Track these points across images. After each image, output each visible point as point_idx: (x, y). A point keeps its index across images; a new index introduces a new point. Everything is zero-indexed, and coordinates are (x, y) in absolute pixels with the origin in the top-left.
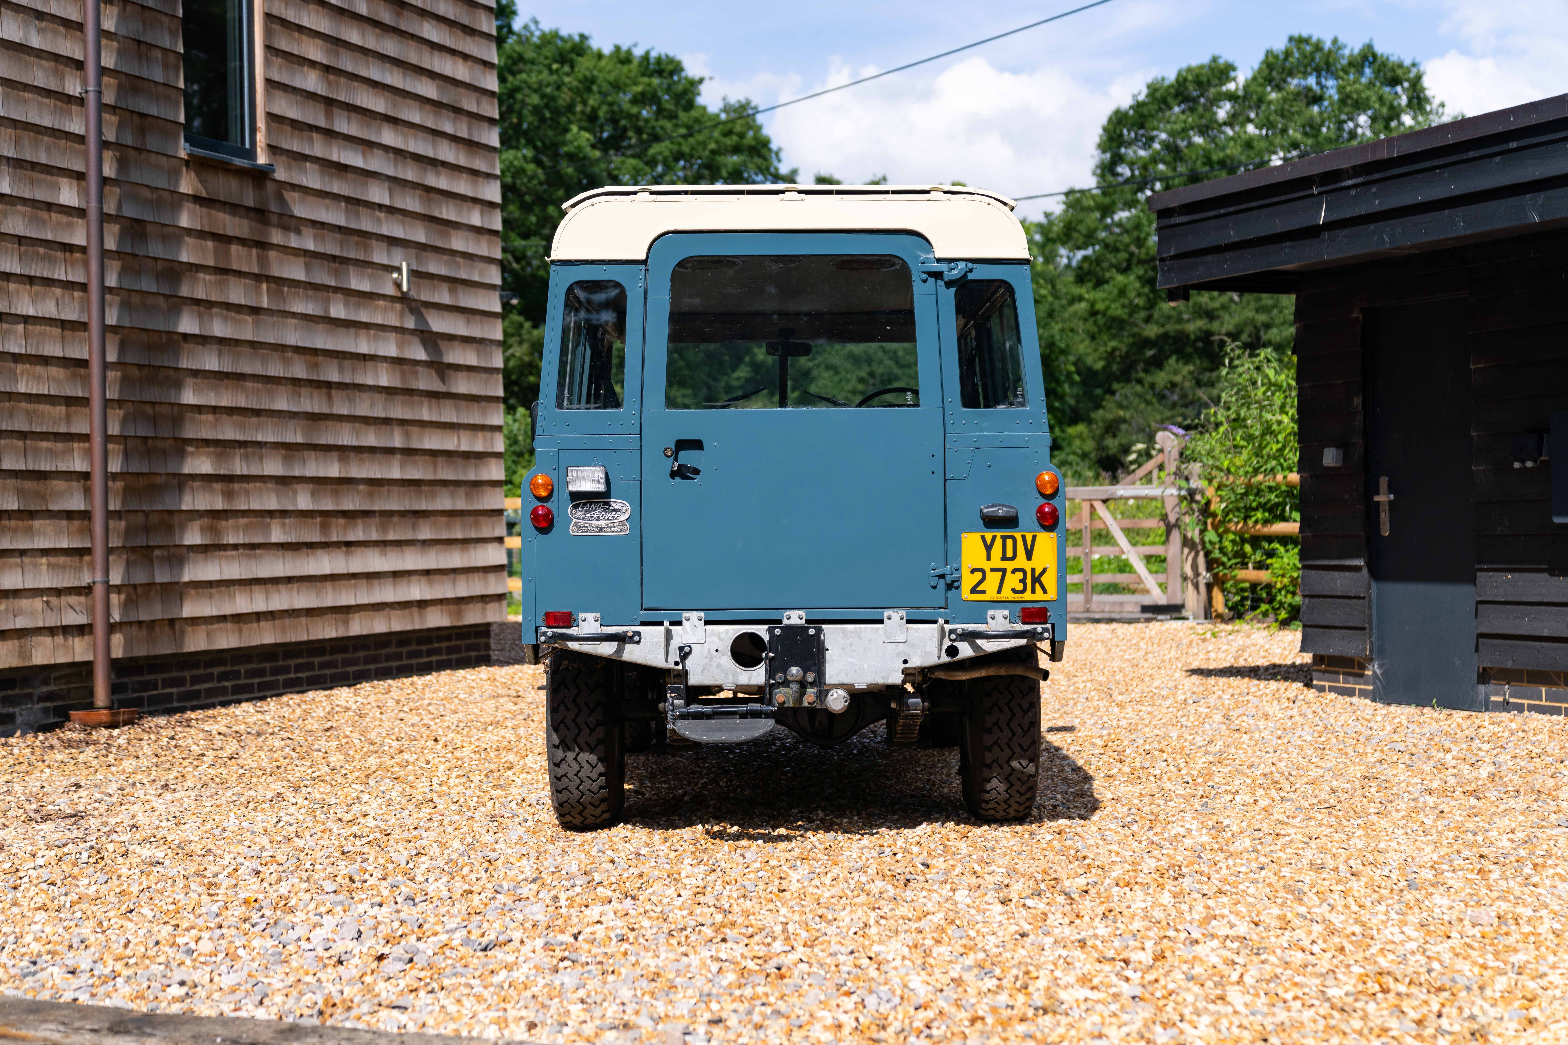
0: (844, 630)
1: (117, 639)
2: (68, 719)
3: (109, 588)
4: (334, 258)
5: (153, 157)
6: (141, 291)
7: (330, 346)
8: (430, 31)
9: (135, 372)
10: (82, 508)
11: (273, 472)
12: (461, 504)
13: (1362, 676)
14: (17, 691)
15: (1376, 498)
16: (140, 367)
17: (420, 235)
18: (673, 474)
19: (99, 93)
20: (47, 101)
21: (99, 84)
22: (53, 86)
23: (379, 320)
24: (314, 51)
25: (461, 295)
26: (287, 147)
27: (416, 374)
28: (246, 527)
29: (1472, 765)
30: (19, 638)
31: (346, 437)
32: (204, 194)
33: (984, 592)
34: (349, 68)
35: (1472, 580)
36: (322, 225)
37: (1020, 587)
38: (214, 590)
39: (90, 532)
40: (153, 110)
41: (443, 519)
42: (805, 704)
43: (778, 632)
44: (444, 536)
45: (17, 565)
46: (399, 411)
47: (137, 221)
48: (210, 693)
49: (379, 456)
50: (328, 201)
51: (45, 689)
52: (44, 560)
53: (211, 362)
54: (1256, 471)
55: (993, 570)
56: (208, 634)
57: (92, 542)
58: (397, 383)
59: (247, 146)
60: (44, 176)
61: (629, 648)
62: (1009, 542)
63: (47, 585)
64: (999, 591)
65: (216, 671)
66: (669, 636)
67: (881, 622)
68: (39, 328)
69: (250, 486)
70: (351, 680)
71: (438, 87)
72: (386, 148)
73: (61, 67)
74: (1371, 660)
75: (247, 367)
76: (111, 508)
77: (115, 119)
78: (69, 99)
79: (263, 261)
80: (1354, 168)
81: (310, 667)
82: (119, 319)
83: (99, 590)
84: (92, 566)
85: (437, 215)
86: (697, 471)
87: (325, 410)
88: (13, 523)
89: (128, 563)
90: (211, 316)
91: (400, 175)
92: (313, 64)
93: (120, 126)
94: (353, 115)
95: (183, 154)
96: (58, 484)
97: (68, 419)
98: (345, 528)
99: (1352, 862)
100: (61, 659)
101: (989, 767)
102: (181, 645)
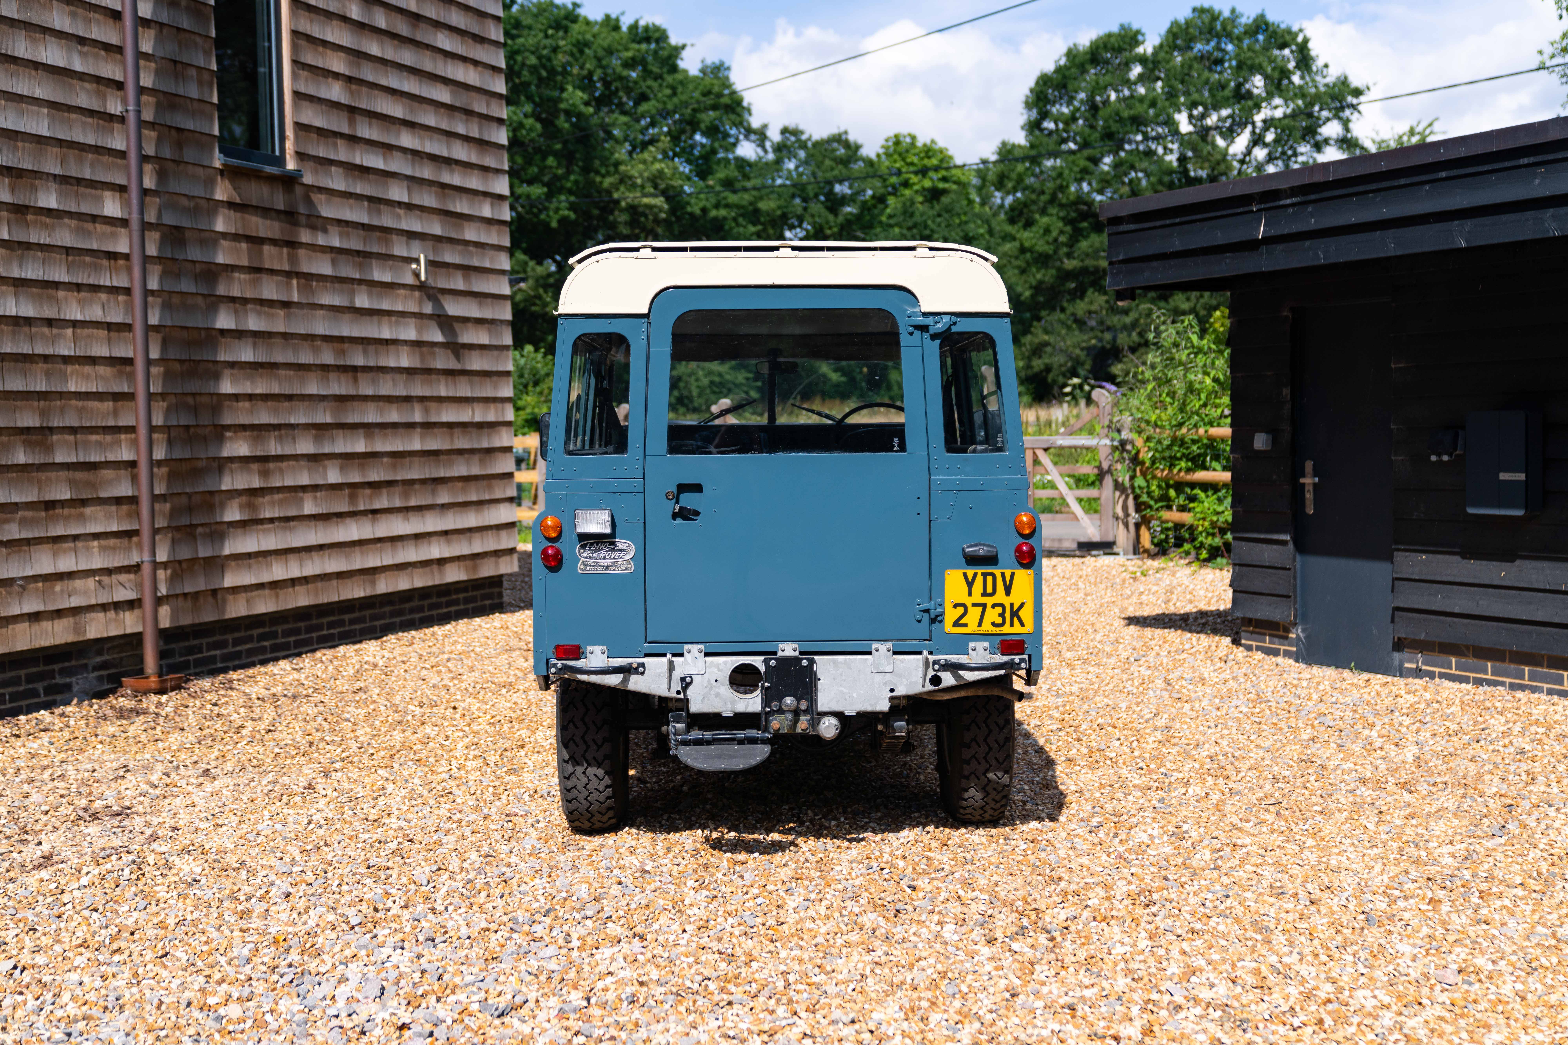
0: (834, 661)
1: (165, 611)
2: (121, 685)
3: (156, 565)
4: (358, 252)
5: (190, 167)
6: (181, 293)
7: (356, 333)
8: (444, 41)
9: (177, 366)
10: (130, 494)
11: (305, 451)
12: (476, 470)
13: (1286, 638)
14: (73, 663)
15: (1302, 480)
16: (181, 362)
17: (437, 229)
18: (675, 516)
19: (138, 112)
20: (90, 120)
21: (138, 103)
22: (95, 106)
23: (400, 308)
24: (338, 64)
25: (474, 281)
26: (314, 153)
27: (433, 354)
28: (281, 502)
29: (1397, 745)
30: (74, 615)
31: (371, 415)
32: (238, 200)
33: (965, 625)
34: (370, 78)
35: (1390, 558)
36: (347, 223)
37: (999, 621)
38: (252, 561)
39: (138, 515)
40: (189, 124)
41: (460, 484)
42: (799, 730)
43: (773, 663)
44: (461, 499)
45: (70, 549)
46: (418, 390)
47: (176, 228)
48: (250, 652)
49: (401, 430)
50: (352, 201)
51: (99, 659)
52: (96, 543)
53: (247, 354)
54: (1180, 425)
55: (974, 605)
56: (248, 601)
57: (140, 524)
58: (416, 364)
59: (277, 153)
60: (89, 191)
61: (634, 678)
62: (990, 579)
63: (99, 566)
64: (980, 625)
65: (256, 632)
66: (671, 667)
67: (869, 653)
68: (86, 331)
69: (284, 465)
70: (377, 633)
71: (452, 92)
72: (404, 150)
73: (102, 88)
74: (1295, 624)
75: (279, 357)
76: (157, 492)
77: (154, 134)
78: (111, 118)
79: (293, 259)
80: (1292, 189)
81: (341, 623)
82: (161, 319)
83: (146, 569)
84: (140, 546)
85: (452, 209)
86: (697, 513)
87: (352, 392)
88: (66, 511)
89: (173, 541)
90: (246, 312)
91: (418, 175)
92: (336, 76)
93: (159, 140)
94: (374, 121)
95: (217, 164)
96: (107, 473)
97: (115, 413)
98: (371, 497)
99: (1309, 886)
100: (113, 632)
101: (967, 778)
102: (223, 612)
